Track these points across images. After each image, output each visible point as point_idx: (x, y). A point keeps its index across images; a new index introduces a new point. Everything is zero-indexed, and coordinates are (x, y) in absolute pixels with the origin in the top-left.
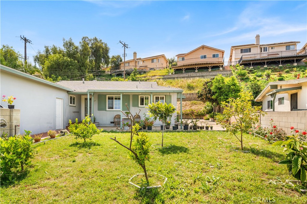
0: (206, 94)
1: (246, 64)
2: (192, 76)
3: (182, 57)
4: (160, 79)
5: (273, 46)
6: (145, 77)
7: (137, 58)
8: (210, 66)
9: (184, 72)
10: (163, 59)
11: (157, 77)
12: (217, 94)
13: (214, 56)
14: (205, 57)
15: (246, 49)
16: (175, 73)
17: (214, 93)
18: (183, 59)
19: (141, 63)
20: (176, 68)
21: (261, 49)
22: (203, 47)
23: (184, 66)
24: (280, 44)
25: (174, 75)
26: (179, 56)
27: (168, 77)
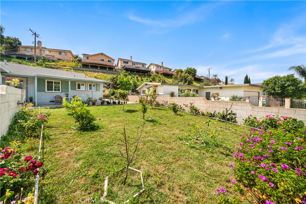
0: (114, 85)
1: (127, 70)
2: (96, 71)
3: (87, 56)
4: (71, 69)
5: (138, 63)
6: (55, 65)
7: (42, 46)
8: (107, 67)
9: (90, 67)
10: (70, 54)
11: (67, 67)
12: (120, 85)
13: (109, 61)
14: (103, 60)
15: (126, 62)
16: (83, 67)
17: (118, 85)
18: (88, 58)
19: (47, 52)
20: (83, 64)
21: (133, 63)
22: (102, 54)
23: (90, 63)
24: (140, 64)
25: (82, 68)
26: (84, 55)
27: (78, 69)
